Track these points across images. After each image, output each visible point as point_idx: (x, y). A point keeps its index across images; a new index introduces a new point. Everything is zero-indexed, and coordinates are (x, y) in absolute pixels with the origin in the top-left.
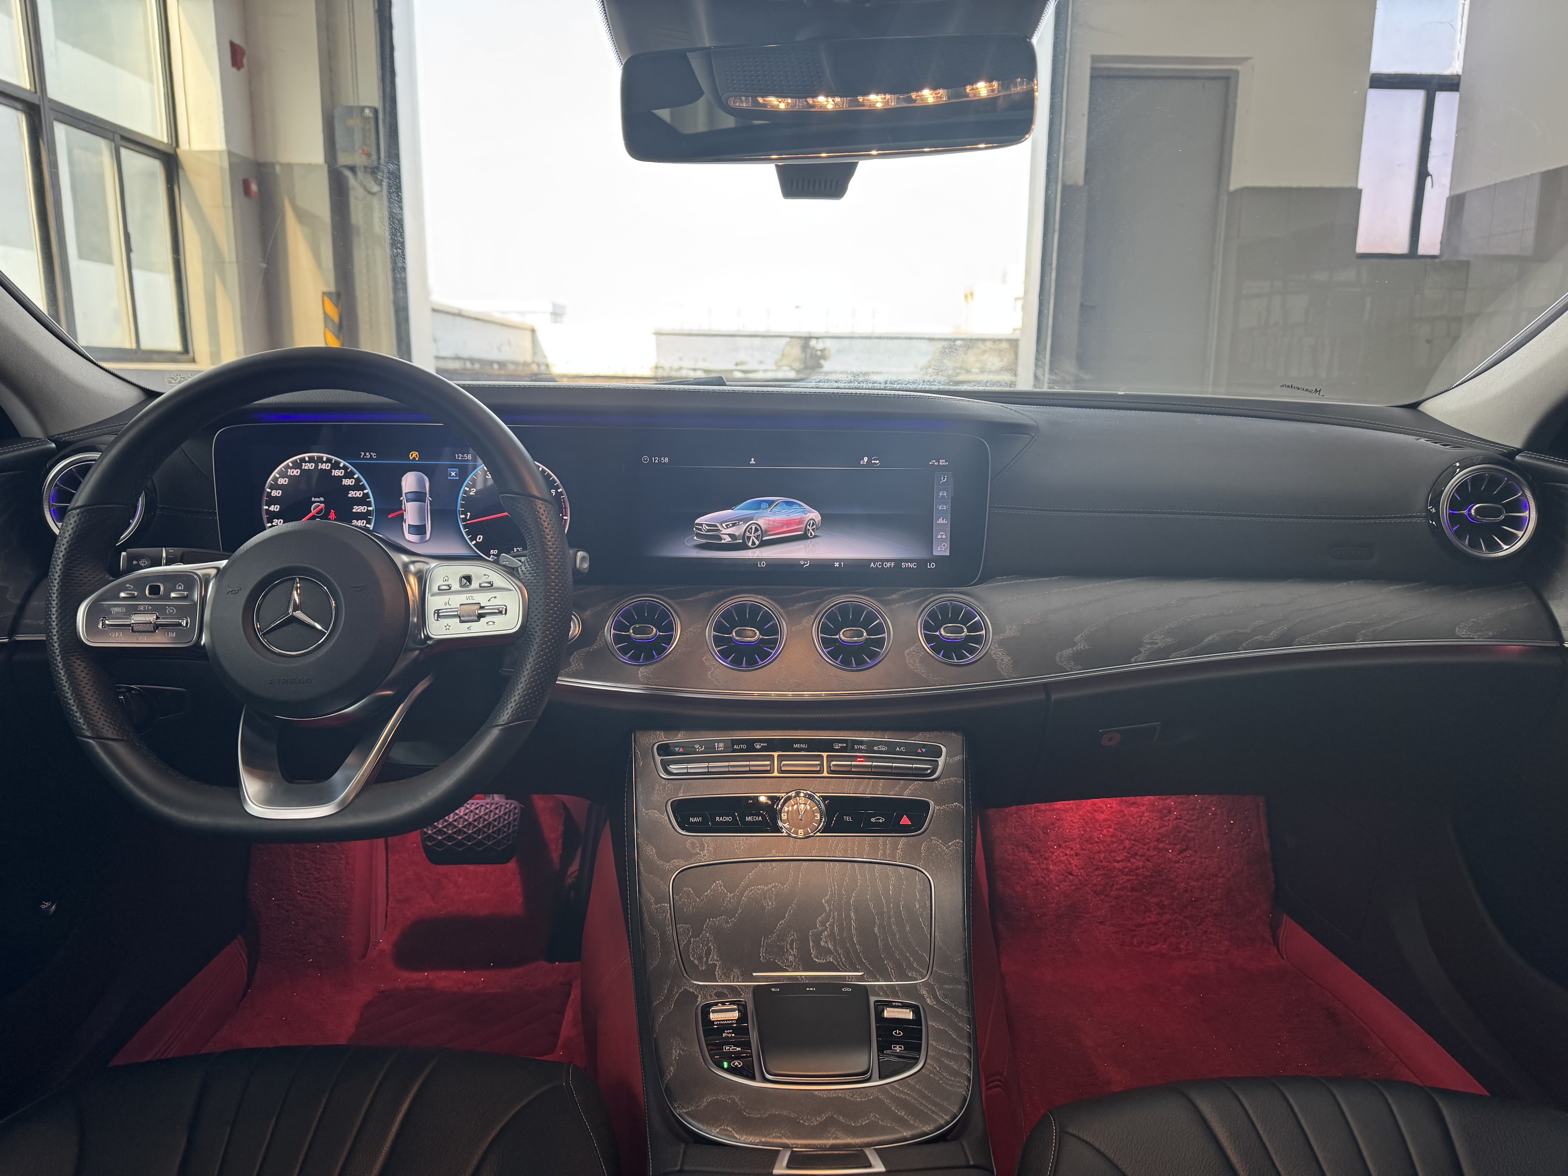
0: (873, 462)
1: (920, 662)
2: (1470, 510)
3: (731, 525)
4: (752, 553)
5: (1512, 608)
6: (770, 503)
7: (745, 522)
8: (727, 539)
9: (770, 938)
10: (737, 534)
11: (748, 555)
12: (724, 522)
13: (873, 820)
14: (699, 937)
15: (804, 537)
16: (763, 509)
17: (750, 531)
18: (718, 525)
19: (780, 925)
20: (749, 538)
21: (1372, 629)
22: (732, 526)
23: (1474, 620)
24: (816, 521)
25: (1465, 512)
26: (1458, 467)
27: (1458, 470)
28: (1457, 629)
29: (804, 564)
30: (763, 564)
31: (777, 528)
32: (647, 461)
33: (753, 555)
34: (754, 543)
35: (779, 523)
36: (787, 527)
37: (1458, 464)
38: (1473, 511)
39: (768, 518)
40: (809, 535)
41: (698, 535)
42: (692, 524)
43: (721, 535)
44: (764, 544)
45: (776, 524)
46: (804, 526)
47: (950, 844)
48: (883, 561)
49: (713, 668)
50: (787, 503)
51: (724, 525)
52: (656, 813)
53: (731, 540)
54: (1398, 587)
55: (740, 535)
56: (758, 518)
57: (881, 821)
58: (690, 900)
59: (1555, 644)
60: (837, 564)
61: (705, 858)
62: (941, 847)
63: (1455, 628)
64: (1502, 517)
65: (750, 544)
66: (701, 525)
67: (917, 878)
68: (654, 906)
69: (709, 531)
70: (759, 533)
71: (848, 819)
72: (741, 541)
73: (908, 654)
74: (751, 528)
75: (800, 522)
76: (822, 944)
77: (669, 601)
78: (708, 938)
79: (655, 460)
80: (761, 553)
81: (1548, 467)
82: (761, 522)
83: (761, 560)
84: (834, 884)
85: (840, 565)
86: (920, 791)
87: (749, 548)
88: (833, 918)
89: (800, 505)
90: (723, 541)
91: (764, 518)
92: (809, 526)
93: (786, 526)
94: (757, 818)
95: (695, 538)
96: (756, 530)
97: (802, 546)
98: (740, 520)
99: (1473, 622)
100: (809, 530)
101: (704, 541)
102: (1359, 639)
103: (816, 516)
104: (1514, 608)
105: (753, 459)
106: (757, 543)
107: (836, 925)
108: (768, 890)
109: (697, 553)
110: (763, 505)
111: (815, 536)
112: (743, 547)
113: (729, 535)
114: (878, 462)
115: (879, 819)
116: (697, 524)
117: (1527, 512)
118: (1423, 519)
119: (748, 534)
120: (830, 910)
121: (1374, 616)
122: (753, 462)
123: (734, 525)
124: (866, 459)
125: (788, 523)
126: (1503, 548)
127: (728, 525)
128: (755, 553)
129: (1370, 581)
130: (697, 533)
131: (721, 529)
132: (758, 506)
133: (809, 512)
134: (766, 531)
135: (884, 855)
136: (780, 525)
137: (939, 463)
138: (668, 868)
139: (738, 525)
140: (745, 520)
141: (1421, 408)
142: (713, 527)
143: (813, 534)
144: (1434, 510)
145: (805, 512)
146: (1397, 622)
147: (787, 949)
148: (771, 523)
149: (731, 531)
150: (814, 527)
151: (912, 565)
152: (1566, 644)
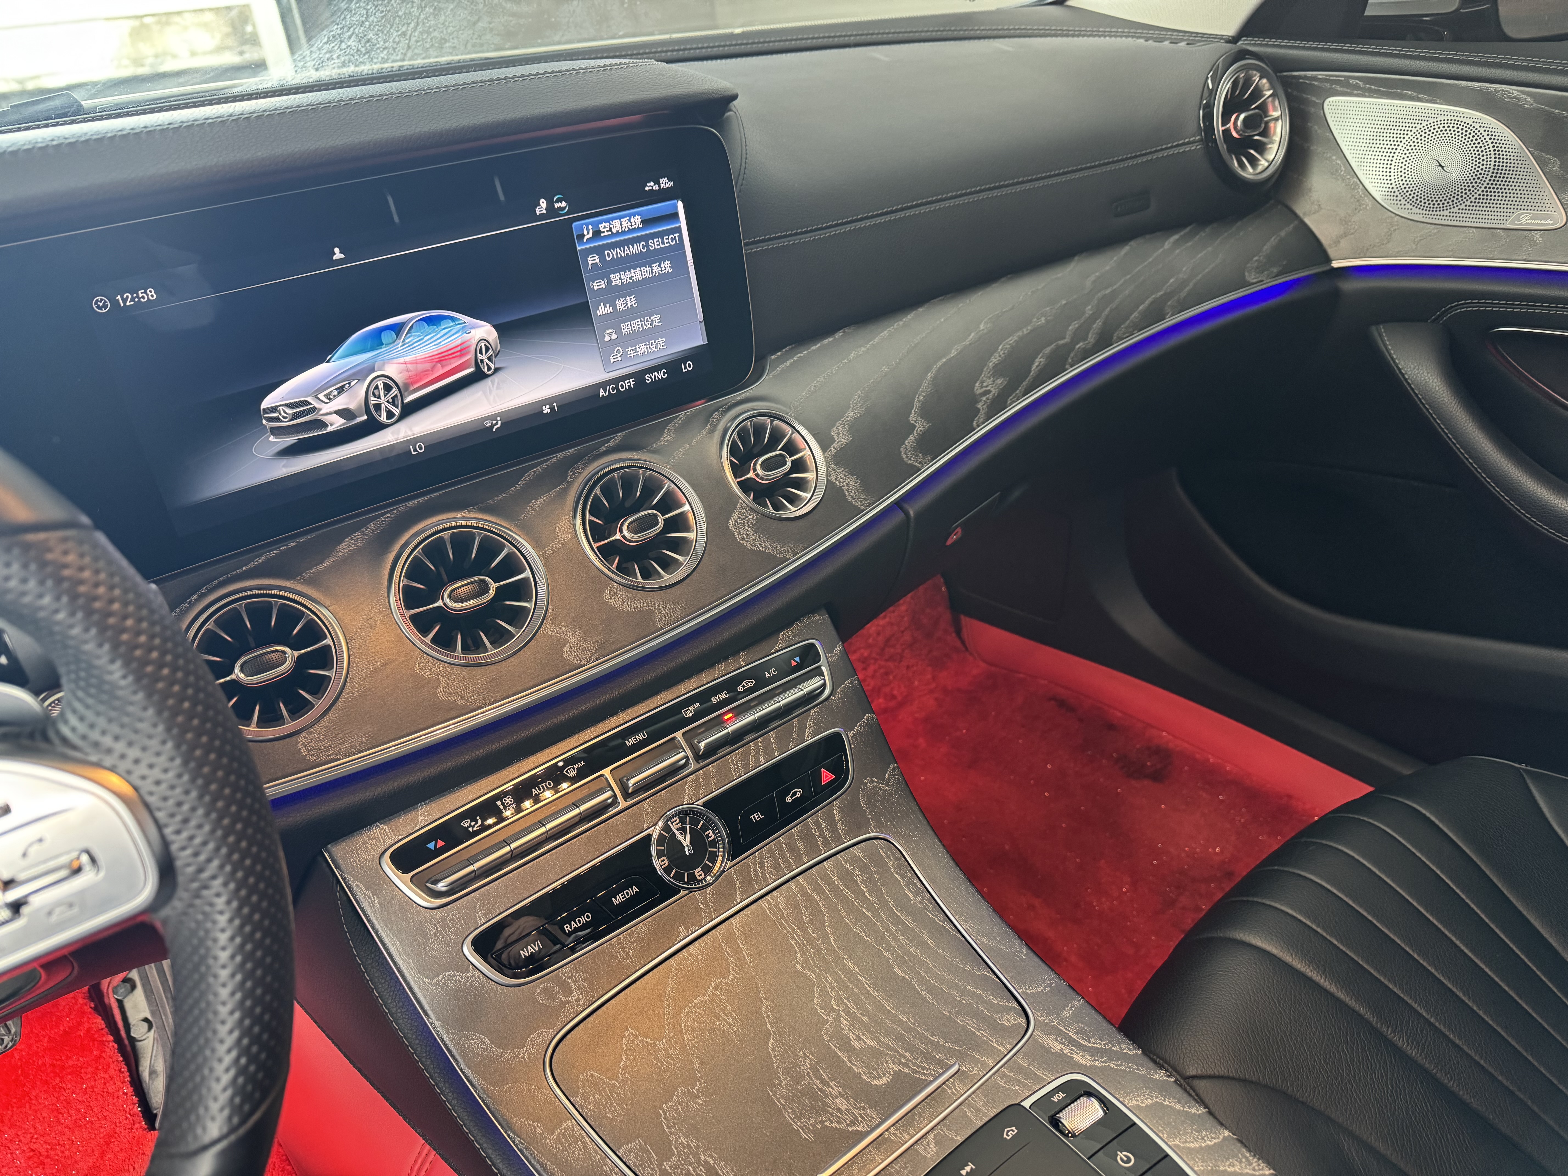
0: (557, 205)
1: (755, 532)
2: (1234, 123)
3: (335, 393)
4: (393, 433)
6: (397, 329)
7: (361, 380)
8: (337, 423)
9: (780, 1084)
10: (352, 406)
11: (386, 440)
12: (320, 390)
13: (789, 799)
14: (673, 1154)
15: (478, 376)
16: (387, 344)
17: (376, 392)
18: (309, 399)
19: (774, 1050)
20: (378, 407)
21: (1176, 298)
22: (339, 393)
23: (1256, 256)
24: (490, 341)
25: (1229, 126)
28: (1246, 273)
29: (492, 426)
30: (421, 448)
31: (425, 373)
32: (105, 306)
33: (396, 437)
34: (390, 415)
35: (425, 362)
36: (443, 366)
38: (1239, 124)
39: (402, 360)
40: (486, 370)
41: (275, 431)
42: (257, 413)
43: (322, 418)
44: (409, 410)
45: (421, 367)
46: (470, 356)
47: (887, 776)
48: (616, 381)
49: (441, 678)
50: (429, 321)
51: (321, 396)
52: (454, 976)
53: (344, 421)
55: (359, 407)
56: (384, 365)
57: (798, 795)
58: (605, 1091)
59: (1327, 267)
60: (546, 409)
61: (581, 1002)
62: (880, 788)
63: (1243, 272)
64: (1263, 126)
65: (383, 418)
66: (274, 409)
67: (881, 851)
68: (550, 1140)
69: (295, 416)
70: (395, 391)
71: (757, 817)
72: (365, 417)
73: (734, 525)
74: (377, 387)
75: (462, 350)
76: (856, 1044)
77: (287, 584)
78: (689, 1145)
79: (125, 301)
80: (411, 430)
82: (392, 370)
83: (414, 441)
84: (793, 930)
85: (552, 408)
86: (822, 722)
87: (382, 427)
88: (832, 988)
89: (453, 319)
90: (330, 429)
91: (395, 361)
92: (481, 353)
93: (439, 365)
94: (630, 892)
95: (272, 438)
96: (388, 388)
97: (480, 394)
98: (349, 379)
99: (1256, 261)
100: (482, 361)
101: (291, 440)
102: (1168, 313)
103: (489, 333)
104: (1283, 233)
105: (337, 250)
106: (397, 412)
107: (847, 999)
108: (712, 1000)
109: (284, 466)
110: (386, 337)
111: (497, 370)
112: (372, 427)
113: (339, 413)
114: (564, 204)
115: (794, 794)
116: (267, 410)
118: (1198, 144)
119: (373, 401)
120: (818, 977)
121: (1172, 280)
122: (338, 255)
123: (341, 390)
124: (543, 203)
125: (442, 358)
126: (1264, 165)
127: (329, 394)
128: (398, 432)
130: (272, 429)
131: (317, 406)
132: (376, 341)
133: (473, 328)
134: (407, 385)
135: (826, 842)
136: (428, 366)
137: (659, 186)
138: (529, 1058)
139: (350, 387)
140: (360, 374)
141: (1070, 3)
142: (300, 406)
143: (492, 366)
145: (465, 329)
146: (1194, 281)
147: (820, 1090)
148: (409, 366)
149: (340, 403)
150: (490, 352)
151: (660, 375)
152: (1336, 264)
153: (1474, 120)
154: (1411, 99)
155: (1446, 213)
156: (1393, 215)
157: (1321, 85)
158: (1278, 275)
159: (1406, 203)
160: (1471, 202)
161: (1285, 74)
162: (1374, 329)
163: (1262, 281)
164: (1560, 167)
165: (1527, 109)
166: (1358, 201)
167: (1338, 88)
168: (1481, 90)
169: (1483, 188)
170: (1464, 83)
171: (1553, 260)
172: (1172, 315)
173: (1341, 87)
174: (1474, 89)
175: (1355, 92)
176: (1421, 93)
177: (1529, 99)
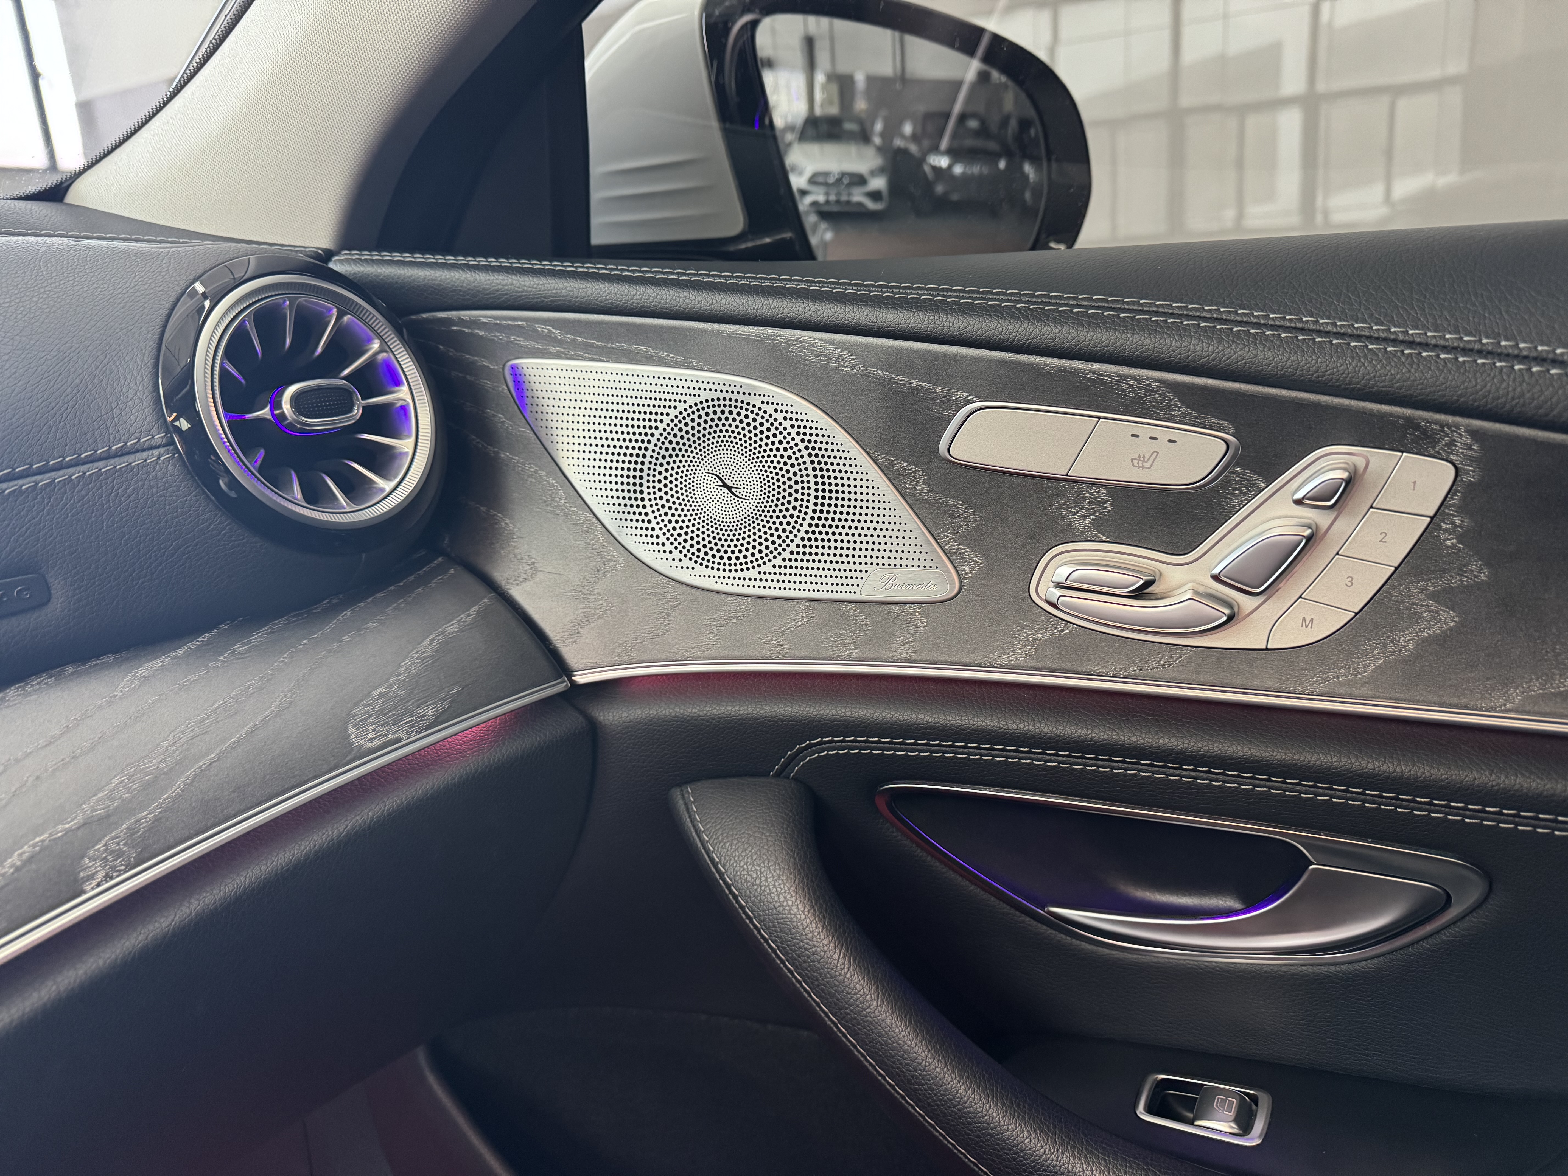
2: (275, 404)
5: (450, 629)
21: (124, 826)
23: (382, 690)
25: (265, 413)
26: (205, 296)
27: (207, 304)
28: (351, 730)
37: (199, 287)
38: (286, 407)
54: (158, 663)
59: (561, 686)
63: (346, 729)
64: (357, 412)
81: (388, 277)
99: (381, 695)
102: (91, 877)
104: (452, 628)
117: (405, 388)
118: (162, 450)
121: (116, 781)
126: (383, 490)
129: (70, 669)
141: (71, 197)
144: (184, 425)
146: (190, 773)
152: (581, 678)
153: (762, 398)
154: (648, 360)
155: (753, 573)
156: (665, 580)
157: (490, 336)
158: (437, 721)
159: (682, 556)
160: (792, 553)
161: (424, 316)
162: (676, 793)
163: (399, 740)
164: (928, 484)
165: (848, 375)
166: (599, 554)
167: (522, 342)
168: (761, 341)
169: (806, 527)
170: (731, 328)
171: (954, 659)
172: (108, 877)
173: (526, 339)
174: (748, 340)
175: (552, 349)
176: (662, 350)
177: (845, 356)
